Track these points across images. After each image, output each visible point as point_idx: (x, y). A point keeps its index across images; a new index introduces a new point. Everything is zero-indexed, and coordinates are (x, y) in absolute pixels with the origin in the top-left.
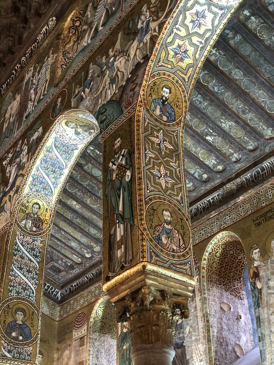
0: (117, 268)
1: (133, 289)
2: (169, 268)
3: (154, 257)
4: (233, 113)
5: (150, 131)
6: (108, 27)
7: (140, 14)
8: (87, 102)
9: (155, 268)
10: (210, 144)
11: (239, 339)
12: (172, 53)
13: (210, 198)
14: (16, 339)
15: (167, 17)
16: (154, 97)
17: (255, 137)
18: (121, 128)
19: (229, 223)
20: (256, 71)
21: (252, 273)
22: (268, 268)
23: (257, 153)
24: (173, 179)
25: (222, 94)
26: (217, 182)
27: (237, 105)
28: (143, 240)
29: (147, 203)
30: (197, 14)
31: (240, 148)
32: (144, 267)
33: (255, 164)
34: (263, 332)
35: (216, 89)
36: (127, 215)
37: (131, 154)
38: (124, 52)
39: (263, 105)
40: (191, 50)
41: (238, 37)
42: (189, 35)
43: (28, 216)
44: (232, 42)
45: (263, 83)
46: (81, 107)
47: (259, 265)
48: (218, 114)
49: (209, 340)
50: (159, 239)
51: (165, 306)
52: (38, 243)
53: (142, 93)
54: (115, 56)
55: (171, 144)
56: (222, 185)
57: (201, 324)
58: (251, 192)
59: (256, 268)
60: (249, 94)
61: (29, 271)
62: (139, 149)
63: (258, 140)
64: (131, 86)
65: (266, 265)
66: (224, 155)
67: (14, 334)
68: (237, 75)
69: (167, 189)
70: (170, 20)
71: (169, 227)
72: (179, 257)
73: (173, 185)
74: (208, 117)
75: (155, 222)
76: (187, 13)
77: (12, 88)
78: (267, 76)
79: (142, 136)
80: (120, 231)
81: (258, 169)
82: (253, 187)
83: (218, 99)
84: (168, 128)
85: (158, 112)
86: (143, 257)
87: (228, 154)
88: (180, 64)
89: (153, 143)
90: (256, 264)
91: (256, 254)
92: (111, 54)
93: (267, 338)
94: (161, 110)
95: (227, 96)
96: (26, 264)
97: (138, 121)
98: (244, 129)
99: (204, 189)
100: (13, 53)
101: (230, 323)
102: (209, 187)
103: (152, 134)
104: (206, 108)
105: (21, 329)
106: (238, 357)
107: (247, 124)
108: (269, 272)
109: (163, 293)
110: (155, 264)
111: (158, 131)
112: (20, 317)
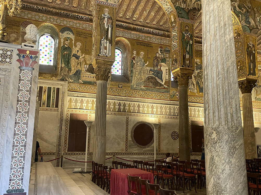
13: (122, 23)
21: (132, 57)
22: (138, 59)
23: (146, 24)
34: (133, 75)
47: (135, 56)
56: (129, 23)
59: (134, 56)
65: (138, 57)
81: (142, 28)
82: (138, 32)
90: (134, 55)
91: (135, 52)
93: (134, 77)
102: (126, 20)
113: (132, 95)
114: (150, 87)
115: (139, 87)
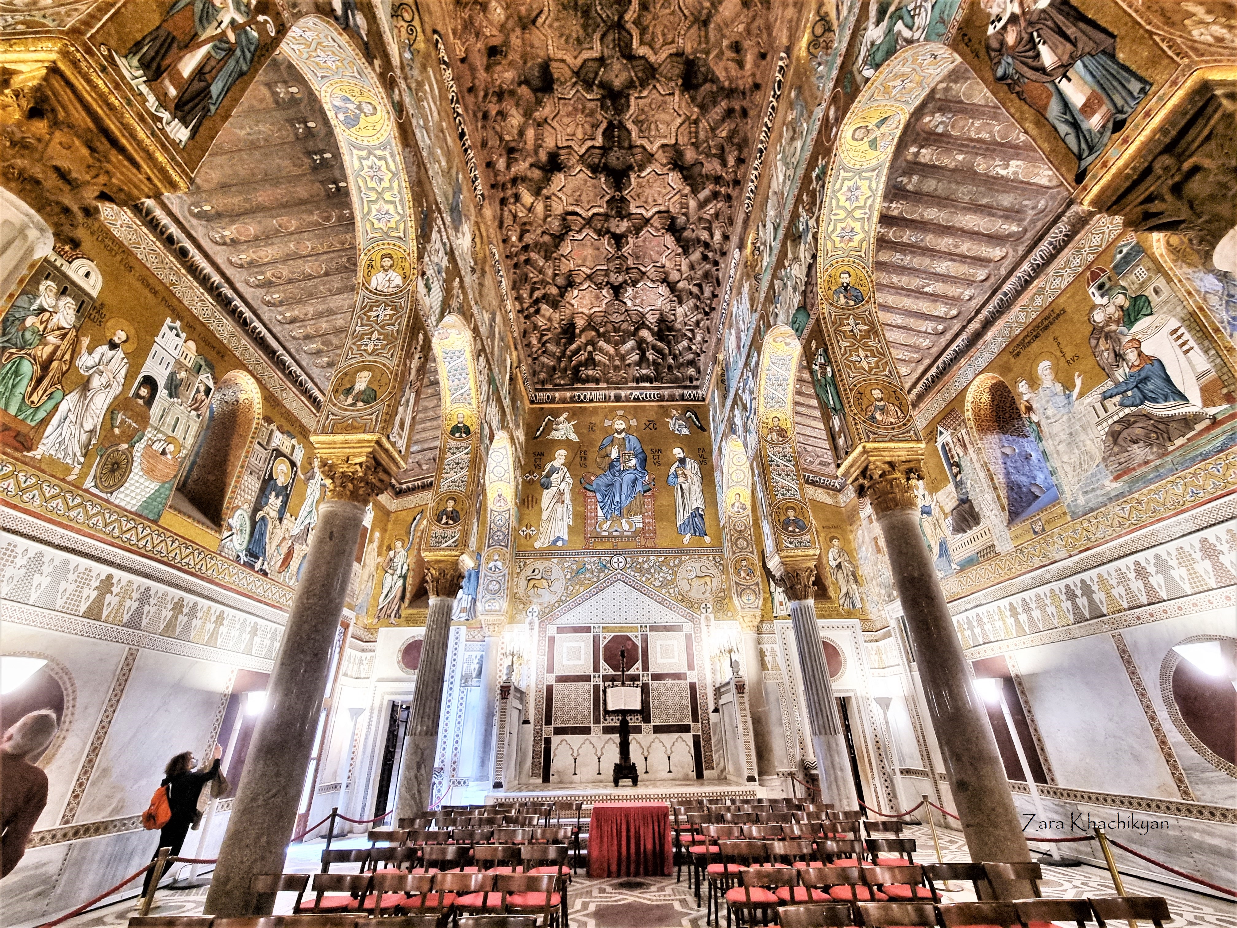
0: (843, 455)
1: (861, 469)
2: (891, 440)
3: (871, 436)
4: (944, 253)
5: (838, 323)
6: (778, 241)
7: (798, 216)
8: (781, 317)
9: (876, 445)
10: (931, 295)
11: (1034, 478)
12: (838, 239)
13: (954, 346)
14: (793, 532)
15: (820, 210)
16: (833, 288)
17: (981, 266)
18: (812, 331)
19: (984, 365)
20: (952, 200)
21: (1025, 408)
22: (1040, 398)
23: (992, 279)
24: (875, 356)
25: (922, 240)
26: (957, 327)
27: (945, 243)
28: (856, 424)
29: (851, 390)
30: (849, 189)
31: (969, 282)
32: (864, 447)
33: (994, 293)
34: (1054, 465)
35: (913, 239)
36: (838, 407)
37: (826, 351)
38: (796, 259)
39: (976, 229)
40: (857, 226)
41: (915, 178)
42: (850, 213)
43: (771, 430)
44: (910, 187)
45: (964, 208)
46: (779, 323)
47: (1030, 398)
48: (927, 261)
49: (995, 488)
50: (873, 418)
51: (898, 475)
52: (788, 449)
53: (820, 291)
54: (790, 265)
55: (865, 324)
56: (964, 327)
57: (982, 475)
58: (1000, 324)
59: (1027, 401)
60: (954, 227)
61: (787, 475)
62: (831, 344)
63: (986, 267)
64: (810, 288)
65: (1037, 394)
66: (953, 298)
67: (790, 529)
68: (931, 214)
69: (871, 369)
70: (824, 211)
71: (882, 403)
72: (899, 427)
73: (877, 363)
74: (917, 270)
75: (865, 403)
76: (838, 195)
77: (727, 326)
78: (967, 199)
79: (831, 331)
80: (836, 422)
81: (999, 295)
82: (999, 317)
83: (920, 248)
84: (857, 311)
85: (842, 300)
86: (860, 439)
87: (956, 295)
88: (851, 244)
89: (844, 332)
90: (1026, 398)
91: (1023, 387)
92: (787, 264)
94: (845, 297)
95: (930, 240)
96: (783, 470)
97: (824, 318)
98: (964, 262)
99: (943, 341)
100: (717, 296)
101: (1018, 464)
102: (949, 336)
103: (842, 325)
104: (911, 260)
105: (796, 522)
106: (1037, 497)
107: (967, 257)
108: (1043, 402)
109: (891, 464)
110: (875, 441)
111: (848, 318)
112: (791, 514)
113: (1089, 539)
114: (1140, 465)
115: (1098, 492)
